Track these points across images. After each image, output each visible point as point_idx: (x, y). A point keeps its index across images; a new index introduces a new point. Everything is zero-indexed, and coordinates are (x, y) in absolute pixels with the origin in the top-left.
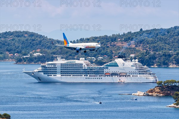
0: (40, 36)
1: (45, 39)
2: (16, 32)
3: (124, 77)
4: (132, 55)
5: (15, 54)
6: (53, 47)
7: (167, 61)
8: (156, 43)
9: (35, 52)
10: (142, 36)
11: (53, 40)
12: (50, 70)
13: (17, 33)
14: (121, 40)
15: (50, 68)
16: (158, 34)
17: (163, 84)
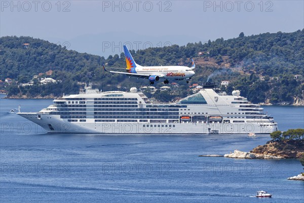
0: (52, 47)
1: (63, 53)
2: (8, 38)
3: (218, 122)
4: (225, 82)
5: (6, 80)
6: (77, 67)
7: (290, 94)
8: (269, 59)
9: (44, 77)
10: (243, 47)
11: (77, 53)
12: (73, 109)
13: (9, 40)
14: (204, 55)
15: (74, 106)
16: (273, 43)
17: (281, 136)
